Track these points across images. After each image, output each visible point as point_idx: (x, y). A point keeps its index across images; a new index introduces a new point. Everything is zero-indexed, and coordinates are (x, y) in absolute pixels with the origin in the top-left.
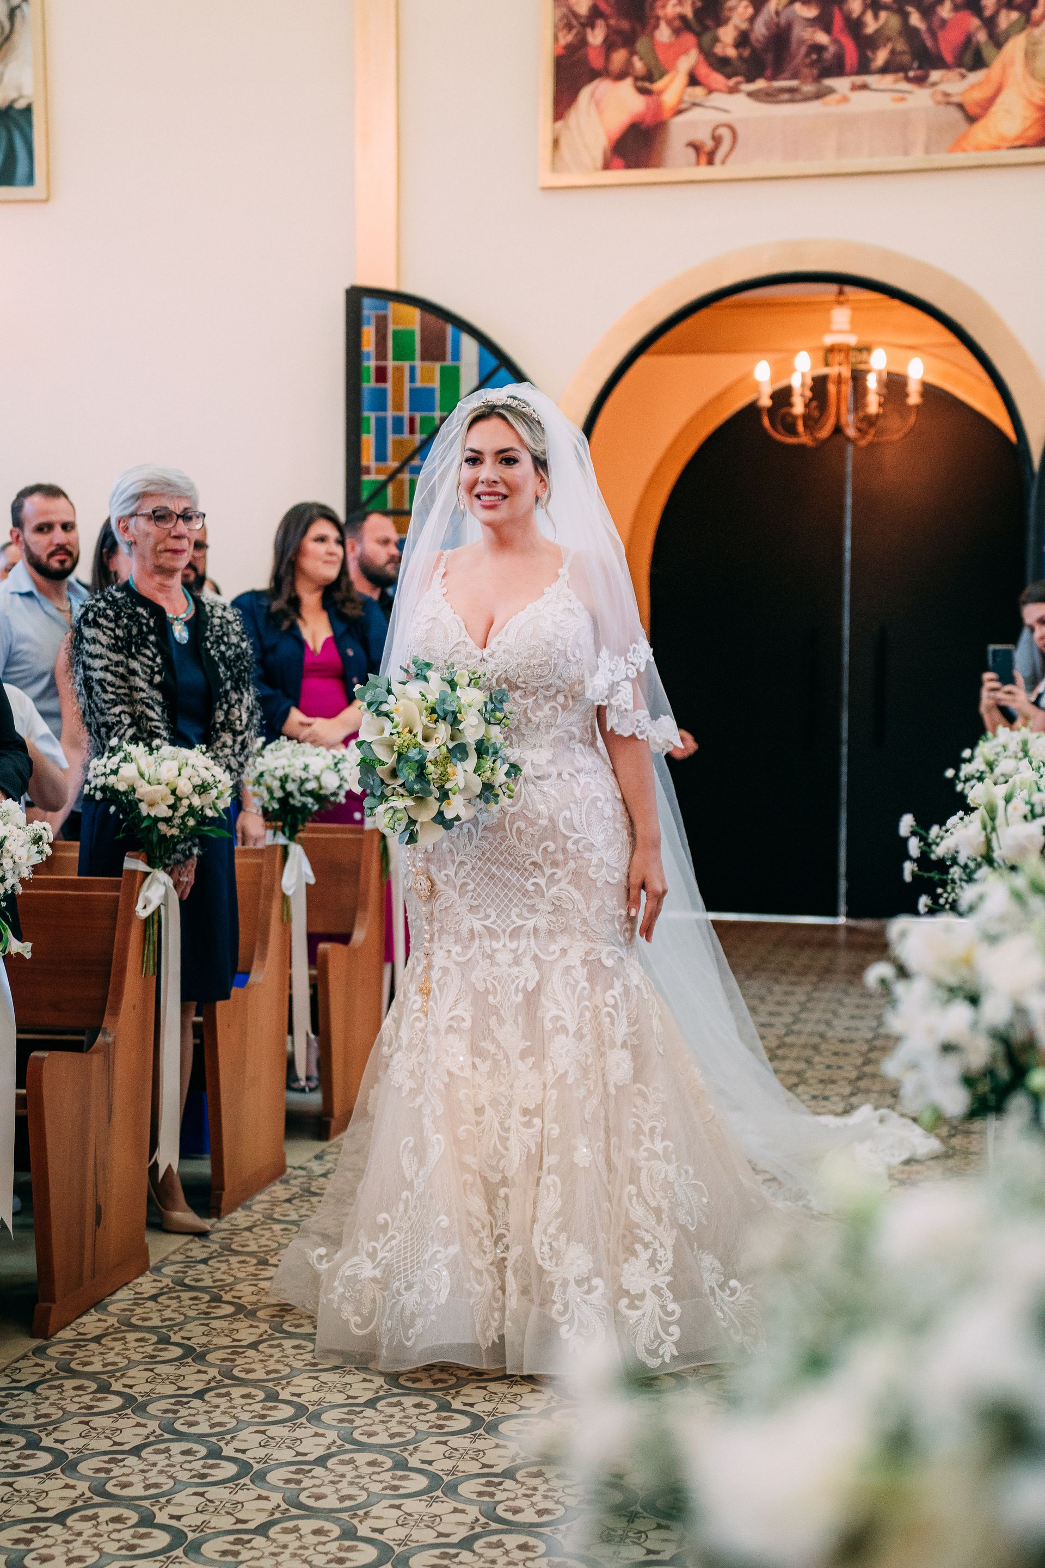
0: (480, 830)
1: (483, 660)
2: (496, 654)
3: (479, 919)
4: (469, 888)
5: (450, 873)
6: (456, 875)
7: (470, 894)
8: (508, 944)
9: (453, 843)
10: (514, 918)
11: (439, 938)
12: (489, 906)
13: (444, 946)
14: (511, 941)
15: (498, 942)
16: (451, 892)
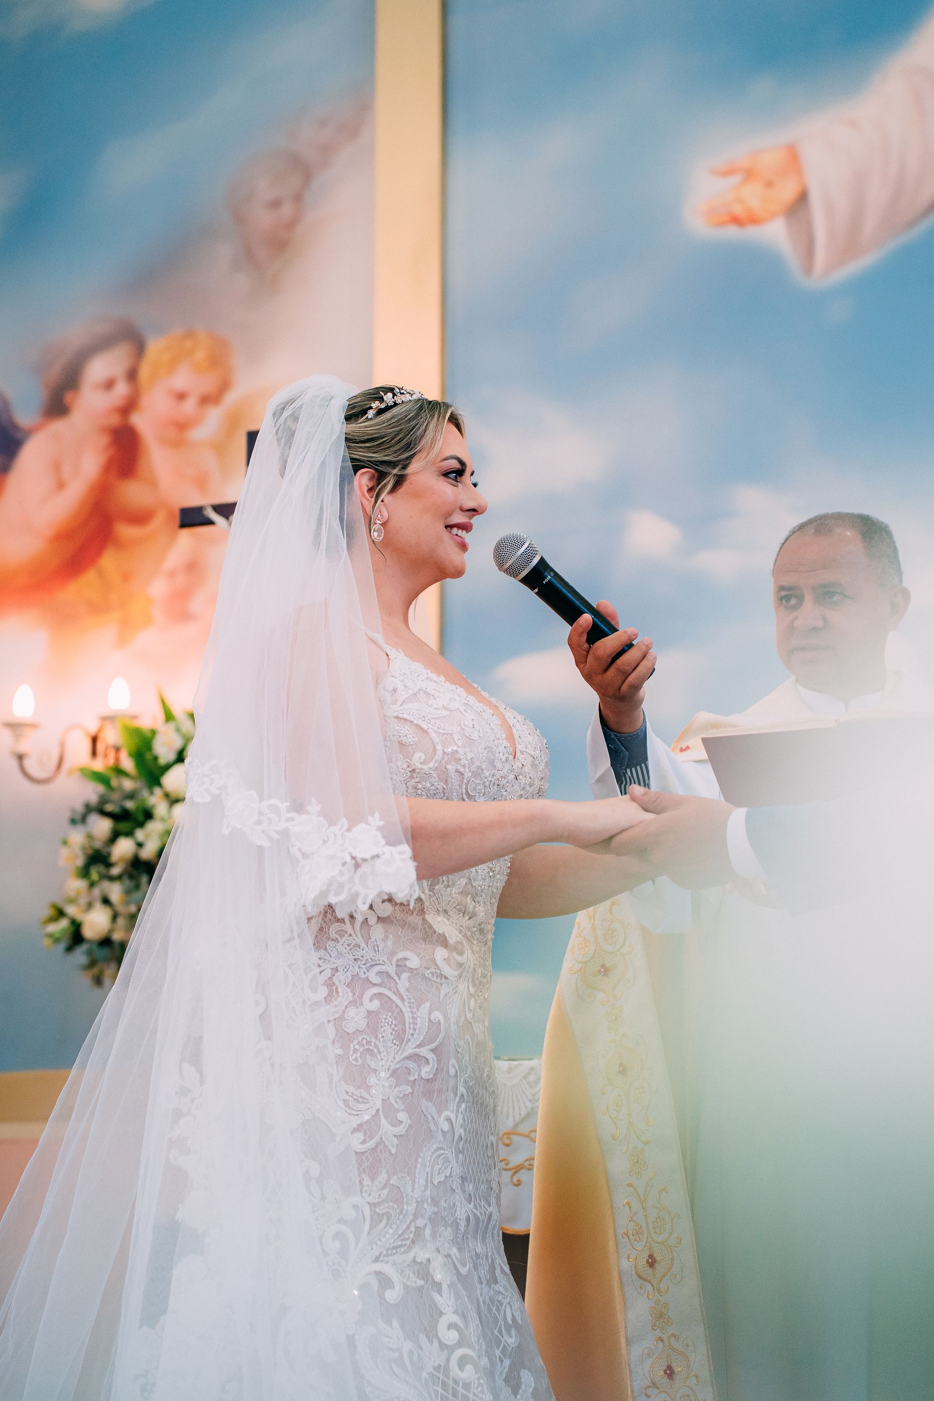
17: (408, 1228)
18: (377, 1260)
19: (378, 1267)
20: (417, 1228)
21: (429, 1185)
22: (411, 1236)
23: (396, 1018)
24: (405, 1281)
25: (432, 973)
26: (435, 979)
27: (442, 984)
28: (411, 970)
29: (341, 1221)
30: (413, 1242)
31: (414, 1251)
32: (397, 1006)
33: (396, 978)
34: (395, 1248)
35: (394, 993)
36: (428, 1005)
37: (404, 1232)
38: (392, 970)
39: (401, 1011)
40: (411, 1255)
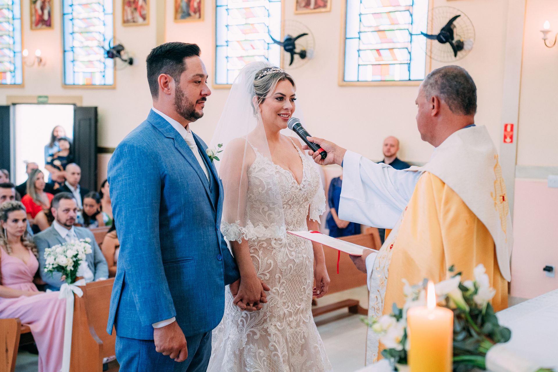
0: (295, 267)
1: (300, 189)
2: (305, 186)
3: (286, 308)
4: (284, 294)
5: (277, 288)
6: (280, 289)
7: (284, 297)
8: (295, 318)
9: (281, 274)
10: (296, 305)
11: (270, 321)
12: (289, 302)
13: (273, 323)
14: (295, 316)
15: (291, 317)
16: (277, 297)
17: (262, 319)
18: (252, 327)
19: (252, 329)
20: (264, 319)
21: (268, 308)
22: (263, 321)
23: (257, 264)
24: (261, 333)
25: (270, 248)
26: (271, 249)
27: (273, 250)
28: (264, 248)
29: (242, 317)
30: (263, 322)
31: (264, 325)
32: (258, 260)
33: (259, 250)
34: (258, 324)
35: (257, 256)
36: (267, 258)
37: (260, 320)
38: (257, 248)
39: (259, 261)
40: (262, 326)
